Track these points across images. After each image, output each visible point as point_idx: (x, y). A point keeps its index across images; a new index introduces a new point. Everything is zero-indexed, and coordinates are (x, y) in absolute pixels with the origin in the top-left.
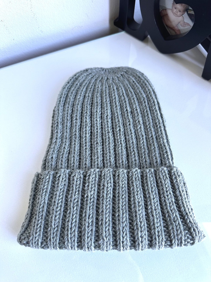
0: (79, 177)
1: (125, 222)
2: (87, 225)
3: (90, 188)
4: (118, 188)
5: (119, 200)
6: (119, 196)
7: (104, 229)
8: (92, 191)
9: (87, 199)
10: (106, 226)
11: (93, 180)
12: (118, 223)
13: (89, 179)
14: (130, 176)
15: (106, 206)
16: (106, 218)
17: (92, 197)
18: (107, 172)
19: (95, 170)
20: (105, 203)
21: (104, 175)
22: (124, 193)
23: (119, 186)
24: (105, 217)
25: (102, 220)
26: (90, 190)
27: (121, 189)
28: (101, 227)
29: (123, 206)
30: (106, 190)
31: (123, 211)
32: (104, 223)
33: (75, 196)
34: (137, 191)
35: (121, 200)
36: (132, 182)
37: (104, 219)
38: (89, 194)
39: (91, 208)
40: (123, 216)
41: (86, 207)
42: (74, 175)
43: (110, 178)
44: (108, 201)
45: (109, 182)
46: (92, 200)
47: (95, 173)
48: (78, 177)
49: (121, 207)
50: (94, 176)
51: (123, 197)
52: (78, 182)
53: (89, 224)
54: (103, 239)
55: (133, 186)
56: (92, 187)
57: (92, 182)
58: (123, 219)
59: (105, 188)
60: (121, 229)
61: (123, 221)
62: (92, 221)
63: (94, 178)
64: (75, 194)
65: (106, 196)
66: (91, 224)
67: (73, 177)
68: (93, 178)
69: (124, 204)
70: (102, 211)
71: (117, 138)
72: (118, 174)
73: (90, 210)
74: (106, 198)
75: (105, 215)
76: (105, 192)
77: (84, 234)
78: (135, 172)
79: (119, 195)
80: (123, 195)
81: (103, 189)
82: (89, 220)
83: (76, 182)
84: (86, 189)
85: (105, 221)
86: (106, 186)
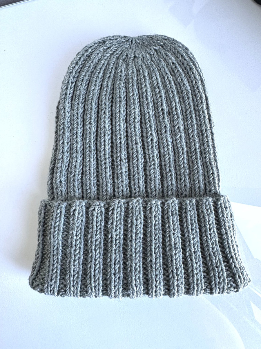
0: (100, 211)
1: (159, 269)
2: (113, 272)
3: (115, 226)
4: (150, 225)
5: (151, 241)
6: (151, 236)
7: (134, 278)
8: (118, 230)
9: (111, 240)
10: (136, 274)
11: (118, 215)
12: (150, 270)
13: (113, 213)
14: (166, 208)
15: (136, 249)
16: (136, 264)
17: (118, 237)
18: (136, 203)
19: (120, 202)
20: (135, 245)
21: (132, 208)
22: (158, 232)
23: (151, 222)
24: (134, 263)
25: (131, 266)
26: (115, 229)
27: (153, 227)
28: (130, 275)
29: (157, 248)
30: (135, 229)
31: (157, 255)
32: (134, 270)
33: (96, 235)
34: (173, 229)
35: (154, 241)
36: (168, 218)
37: (134, 266)
38: (114, 234)
39: (117, 252)
40: (156, 261)
41: (110, 250)
42: (93, 208)
43: (140, 212)
44: (137, 243)
45: (139, 217)
46: (118, 242)
47: (119, 205)
48: (98, 212)
49: (154, 250)
50: (119, 210)
51: (157, 237)
52: (99, 218)
53: (115, 271)
54: (133, 289)
55: (169, 222)
56: (117, 225)
57: (117, 218)
58: (156, 266)
59: (134, 226)
60: (154, 277)
61: (156, 268)
62: (119, 267)
63: (119, 213)
64: (96, 234)
65: (136, 237)
66: (117, 271)
67: (92, 211)
68: (117, 213)
69: (157, 247)
70: (131, 256)
71: (149, 153)
72: (150, 207)
73: (115, 254)
74: (135, 239)
75: (134, 261)
76: (134, 231)
77: (110, 283)
78: (171, 204)
79: (151, 234)
80: (156, 235)
81: (132, 226)
82: (115, 267)
83: (96, 219)
84: (109, 227)
85: (135, 268)
86: (135, 224)
